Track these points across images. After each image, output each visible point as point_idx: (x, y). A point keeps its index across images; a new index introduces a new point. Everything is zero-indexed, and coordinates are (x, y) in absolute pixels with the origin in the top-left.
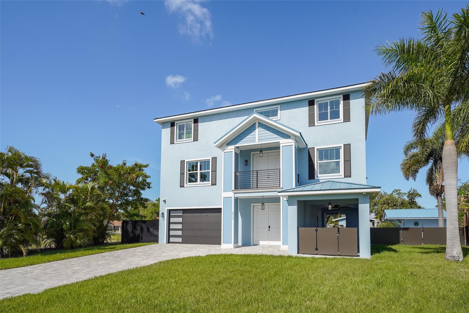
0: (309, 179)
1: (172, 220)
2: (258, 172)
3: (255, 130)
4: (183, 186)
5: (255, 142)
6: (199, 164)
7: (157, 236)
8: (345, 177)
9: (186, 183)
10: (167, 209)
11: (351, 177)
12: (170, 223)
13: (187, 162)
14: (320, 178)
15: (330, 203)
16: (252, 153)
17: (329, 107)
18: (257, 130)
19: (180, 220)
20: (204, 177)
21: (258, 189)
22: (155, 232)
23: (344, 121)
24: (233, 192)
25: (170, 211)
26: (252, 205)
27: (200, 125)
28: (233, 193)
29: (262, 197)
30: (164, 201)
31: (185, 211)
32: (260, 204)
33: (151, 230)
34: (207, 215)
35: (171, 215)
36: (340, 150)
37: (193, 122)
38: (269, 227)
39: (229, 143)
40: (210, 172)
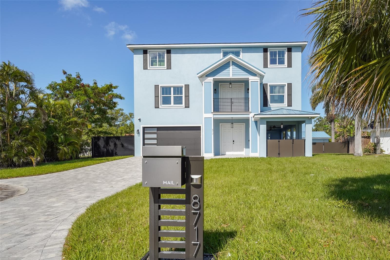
0: (263, 107)
1: (147, 136)
2: (232, 99)
3: (230, 67)
4: (158, 108)
5: (230, 76)
6: (172, 89)
7: (134, 151)
8: (288, 106)
9: (161, 105)
10: (142, 127)
11: (292, 106)
12: (145, 139)
13: (161, 86)
14: (271, 106)
15: (282, 124)
16: (220, 84)
17: (277, 55)
18: (231, 67)
19: (155, 136)
20: (178, 101)
21: (232, 112)
22: (130, 147)
23: (288, 66)
24: (212, 114)
25: (144, 128)
26: (220, 124)
27: (173, 56)
28: (213, 115)
29: (232, 118)
30: (139, 119)
31: (159, 129)
32: (230, 124)
33: (125, 145)
34: (181, 132)
35: (145, 131)
36: (285, 87)
37: (166, 52)
38: (234, 141)
39: (208, 75)
40: (183, 97)
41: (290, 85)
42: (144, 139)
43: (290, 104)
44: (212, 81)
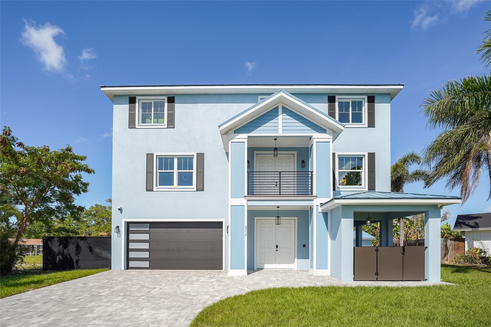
1: (132, 237)
2: (281, 173)
3: (278, 116)
4: (152, 190)
5: (278, 133)
6: (176, 160)
7: (109, 260)
8: (369, 191)
9: (156, 186)
10: (125, 222)
11: (375, 190)
12: (130, 241)
13: (157, 156)
14: (341, 190)
15: (368, 218)
16: (255, 152)
17: (351, 108)
18: (280, 117)
19: (146, 237)
20: (185, 180)
21: (281, 196)
22: (104, 254)
23: (367, 126)
24: (245, 199)
25: (128, 224)
26: (256, 218)
27: (178, 107)
28: (247, 200)
29: (277, 209)
30: (119, 209)
31: (153, 225)
32: (275, 218)
33: (97, 250)
34: (189, 231)
35: (130, 229)
36: (363, 159)
37: (166, 100)
38: (277, 246)
39: (239, 130)
40: (193, 173)
41: (372, 156)
42: (128, 241)
43: (372, 187)
44: (246, 141)
